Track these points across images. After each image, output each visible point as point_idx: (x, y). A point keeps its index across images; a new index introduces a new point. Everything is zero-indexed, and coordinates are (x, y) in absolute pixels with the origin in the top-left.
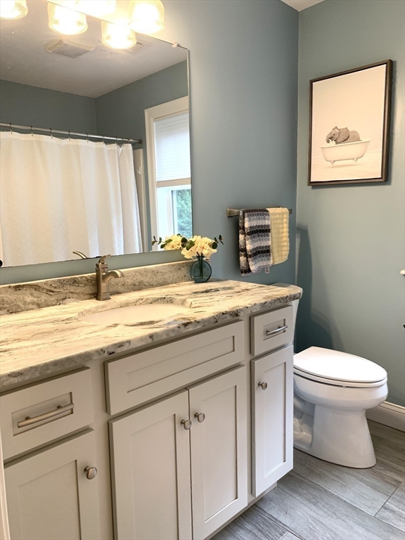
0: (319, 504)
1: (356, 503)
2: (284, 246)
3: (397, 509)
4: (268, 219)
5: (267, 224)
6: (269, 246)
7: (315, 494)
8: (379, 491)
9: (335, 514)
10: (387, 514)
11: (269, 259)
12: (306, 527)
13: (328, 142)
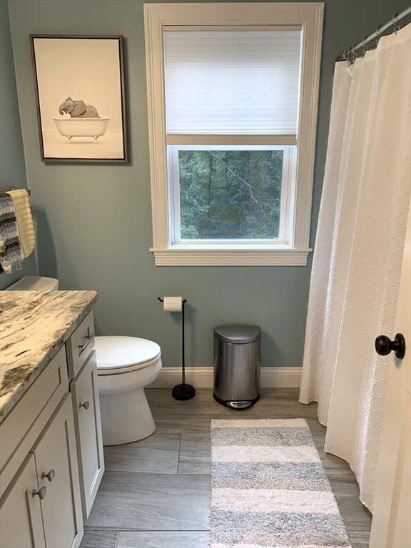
0: (131, 489)
1: (159, 471)
2: (30, 235)
3: (189, 458)
4: (12, 206)
5: (11, 211)
6: (17, 238)
7: (123, 481)
8: (171, 450)
9: (148, 490)
10: (185, 466)
11: (19, 253)
12: (132, 517)
13: (62, 114)
